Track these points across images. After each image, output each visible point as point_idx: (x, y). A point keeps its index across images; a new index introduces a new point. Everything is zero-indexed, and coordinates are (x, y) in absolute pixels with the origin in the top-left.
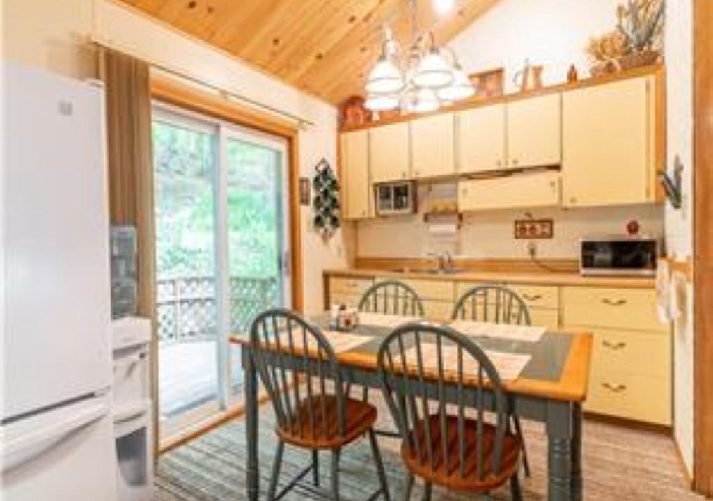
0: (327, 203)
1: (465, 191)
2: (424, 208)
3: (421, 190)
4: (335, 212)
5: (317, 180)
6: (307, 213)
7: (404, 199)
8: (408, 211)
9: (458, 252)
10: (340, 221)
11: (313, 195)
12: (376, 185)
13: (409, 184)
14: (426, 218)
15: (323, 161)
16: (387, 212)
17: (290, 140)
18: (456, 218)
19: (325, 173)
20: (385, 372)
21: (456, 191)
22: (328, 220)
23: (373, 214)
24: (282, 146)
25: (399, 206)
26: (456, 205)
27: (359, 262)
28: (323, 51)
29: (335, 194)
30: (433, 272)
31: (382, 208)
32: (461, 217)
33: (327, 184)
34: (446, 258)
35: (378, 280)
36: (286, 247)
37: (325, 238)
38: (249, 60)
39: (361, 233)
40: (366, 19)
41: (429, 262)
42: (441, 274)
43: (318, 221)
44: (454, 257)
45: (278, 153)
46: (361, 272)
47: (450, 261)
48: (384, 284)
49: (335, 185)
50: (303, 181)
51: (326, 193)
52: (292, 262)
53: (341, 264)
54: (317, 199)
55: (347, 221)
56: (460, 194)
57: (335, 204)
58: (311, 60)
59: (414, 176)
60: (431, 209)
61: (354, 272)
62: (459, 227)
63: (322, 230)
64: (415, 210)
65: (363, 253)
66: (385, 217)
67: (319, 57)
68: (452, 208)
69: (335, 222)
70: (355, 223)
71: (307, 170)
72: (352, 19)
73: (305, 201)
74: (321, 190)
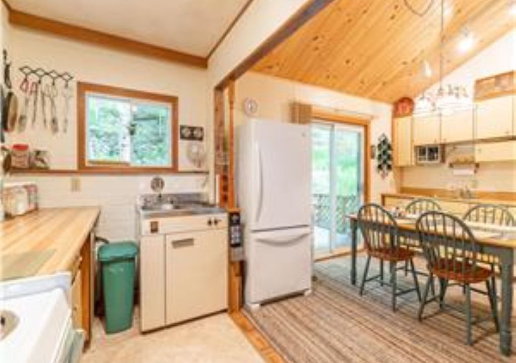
0: (385, 157)
1: (480, 150)
2: (449, 160)
3: (447, 149)
4: (390, 162)
5: (379, 146)
6: (374, 163)
7: (435, 155)
8: (438, 161)
9: (474, 186)
10: (392, 167)
11: (377, 153)
12: (416, 147)
13: (439, 147)
14: (451, 165)
15: (384, 135)
16: (423, 162)
17: (366, 127)
18: (473, 166)
19: (384, 142)
20: (420, 232)
21: (473, 150)
22: (385, 167)
23: (413, 164)
24: (361, 130)
25: (432, 158)
26: (473, 157)
27: (403, 190)
28: (386, 80)
29: (390, 152)
30: (456, 198)
31: (420, 159)
32: (477, 165)
33: (384, 147)
34: (465, 190)
35: (415, 200)
36: (362, 180)
37: (383, 176)
38: (348, 93)
39: (406, 173)
40: (413, 61)
41: (452, 192)
42: (460, 199)
43: (380, 167)
44: (472, 190)
45: (359, 135)
46: (404, 195)
47: (468, 191)
48: (420, 200)
49: (389, 147)
50: (372, 147)
51: (384, 152)
52: (365, 188)
53: (393, 191)
54: (380, 156)
55: (396, 167)
56: (477, 152)
57: (389, 157)
58: (380, 85)
59: (443, 142)
60: (455, 160)
61: (399, 195)
62: (475, 172)
63: (381, 172)
64: (443, 160)
65: (407, 185)
66: (422, 165)
67: (384, 84)
68: (471, 159)
69: (389, 167)
70: (402, 169)
71: (374, 141)
72: (405, 63)
73: (373, 157)
74: (382, 150)
